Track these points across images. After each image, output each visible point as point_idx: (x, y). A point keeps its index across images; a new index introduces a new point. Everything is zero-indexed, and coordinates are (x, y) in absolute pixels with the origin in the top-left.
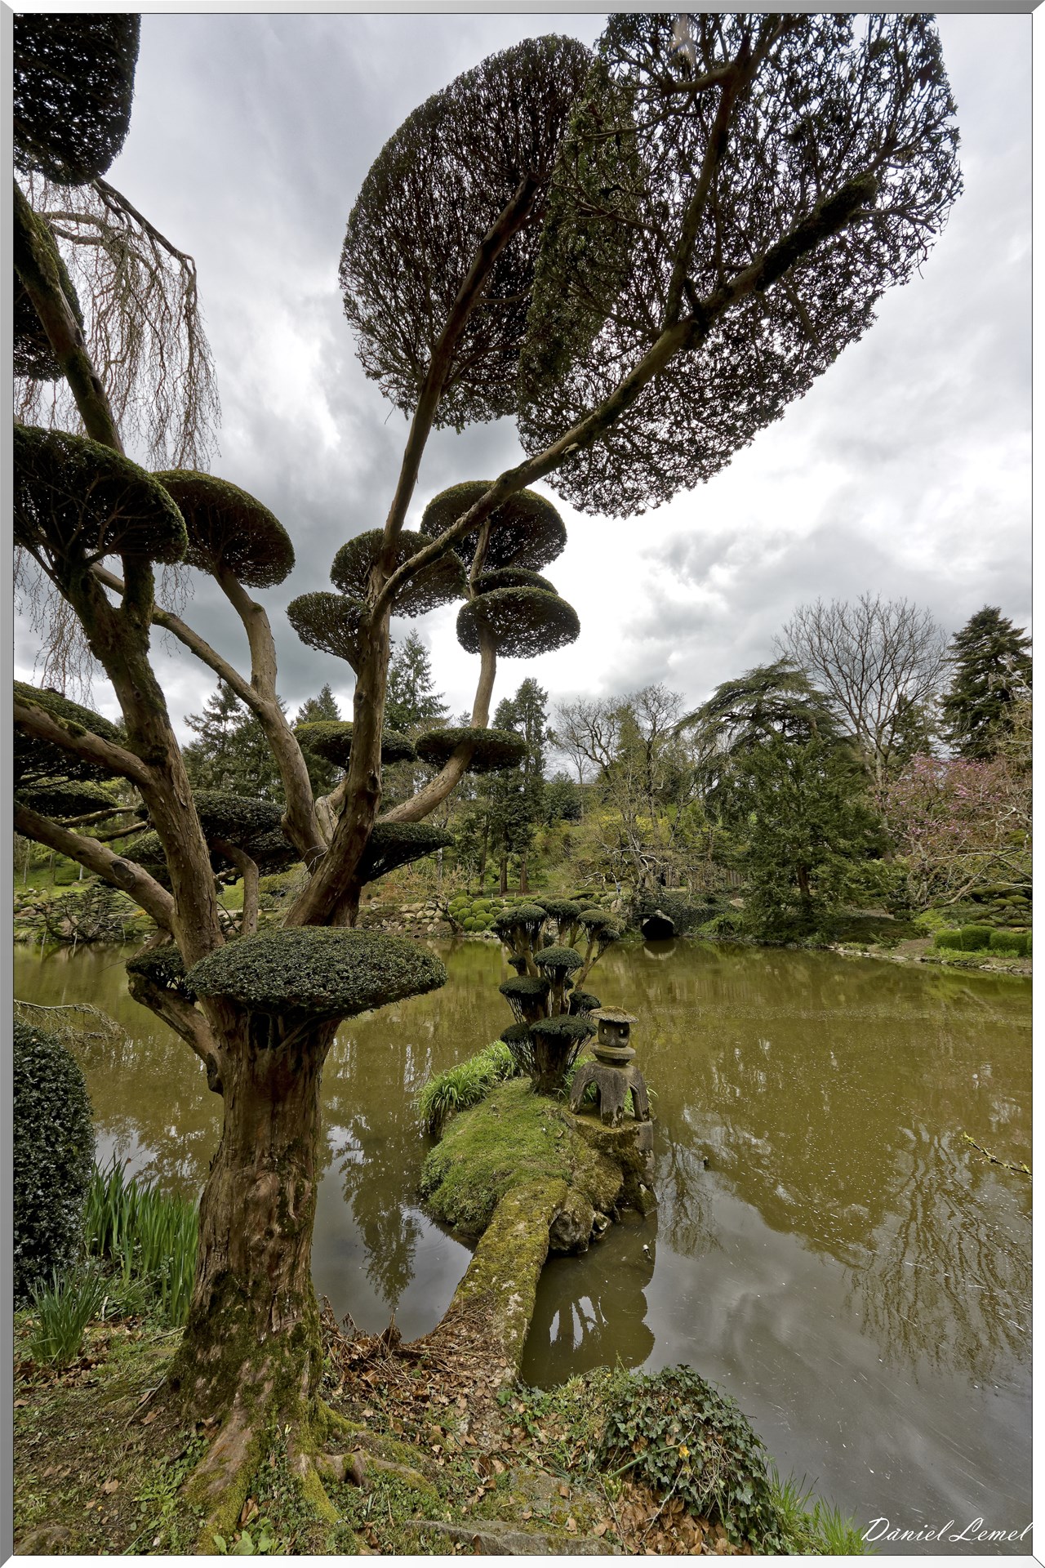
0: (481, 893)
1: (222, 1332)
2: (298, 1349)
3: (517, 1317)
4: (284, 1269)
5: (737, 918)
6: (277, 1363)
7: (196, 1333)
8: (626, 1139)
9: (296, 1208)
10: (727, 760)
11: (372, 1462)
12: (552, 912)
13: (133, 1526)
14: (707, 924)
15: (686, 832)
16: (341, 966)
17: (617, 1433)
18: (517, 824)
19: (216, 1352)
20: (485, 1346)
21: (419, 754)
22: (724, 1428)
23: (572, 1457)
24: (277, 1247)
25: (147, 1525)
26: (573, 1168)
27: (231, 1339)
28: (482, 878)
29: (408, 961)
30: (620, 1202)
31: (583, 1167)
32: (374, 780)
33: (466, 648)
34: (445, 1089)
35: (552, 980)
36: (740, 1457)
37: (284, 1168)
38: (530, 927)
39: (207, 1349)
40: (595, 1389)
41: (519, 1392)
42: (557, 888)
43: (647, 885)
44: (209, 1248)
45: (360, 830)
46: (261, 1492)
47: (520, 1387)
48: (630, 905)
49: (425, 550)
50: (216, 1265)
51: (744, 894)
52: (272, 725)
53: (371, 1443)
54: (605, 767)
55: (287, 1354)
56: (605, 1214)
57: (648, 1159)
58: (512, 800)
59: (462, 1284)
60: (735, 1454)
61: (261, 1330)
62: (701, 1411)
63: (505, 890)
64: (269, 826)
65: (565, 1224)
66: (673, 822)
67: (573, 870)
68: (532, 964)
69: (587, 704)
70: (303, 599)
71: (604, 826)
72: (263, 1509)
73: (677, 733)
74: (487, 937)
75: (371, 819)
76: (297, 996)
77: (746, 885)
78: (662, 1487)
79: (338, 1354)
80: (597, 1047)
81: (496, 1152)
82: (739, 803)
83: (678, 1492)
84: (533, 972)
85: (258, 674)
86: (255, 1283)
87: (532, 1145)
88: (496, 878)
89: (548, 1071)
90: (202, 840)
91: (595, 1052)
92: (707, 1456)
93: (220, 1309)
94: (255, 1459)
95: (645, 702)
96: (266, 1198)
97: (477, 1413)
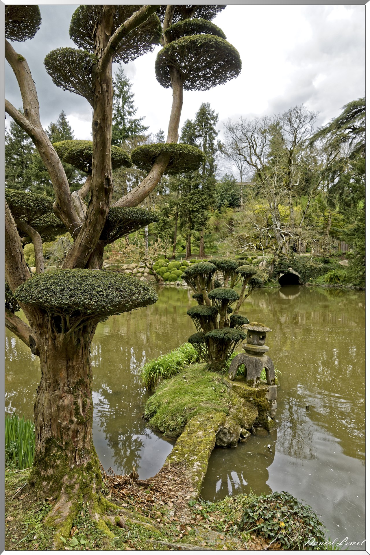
0: (174, 257)
1: (52, 463)
2: (90, 472)
3: (199, 473)
4: (80, 438)
5: (341, 273)
6: (80, 477)
7: (40, 464)
8: (260, 394)
9: (83, 411)
10: (346, 163)
11: (129, 520)
12: (220, 266)
13: (24, 532)
14: (322, 277)
15: (313, 215)
16: (98, 289)
17: (249, 517)
18: (197, 211)
19: (50, 471)
20: (182, 483)
21: (134, 162)
22: (304, 517)
23: (226, 527)
24: (76, 428)
25: (30, 532)
26: (230, 407)
27: (57, 466)
28: (174, 248)
29: (135, 287)
30: (256, 425)
31: (236, 407)
32: (108, 179)
33: (162, 84)
34: (156, 367)
35: (219, 307)
36: (311, 528)
37: (76, 392)
38: (206, 277)
39: (46, 470)
40: (238, 502)
41: (200, 502)
42: (224, 253)
43: (284, 251)
44: (41, 427)
45: (102, 212)
46: (79, 525)
47: (200, 500)
48: (271, 264)
49: (135, 14)
50: (46, 435)
51: (349, 257)
52: (41, 144)
53: (127, 514)
54: (259, 170)
55: (85, 474)
56: (247, 430)
57: (273, 405)
58: (193, 194)
59: (169, 457)
60: (308, 527)
61: (71, 463)
62: (293, 509)
63: (190, 255)
64: (44, 211)
65: (225, 433)
66: (305, 209)
67: (234, 242)
68: (207, 298)
69: (247, 122)
70: (53, 53)
71: (256, 212)
72: (80, 530)
73: (311, 144)
74: (178, 285)
75: (108, 205)
76: (76, 304)
77: (351, 251)
78: (270, 538)
79: (108, 482)
80: (246, 345)
81: (186, 399)
82: (352, 195)
83: (278, 539)
84: (208, 303)
85: (28, 108)
86: (66, 443)
87: (207, 395)
88: (184, 248)
89: (216, 359)
90: (11, 217)
91: (244, 348)
92: (294, 527)
93: (50, 454)
94: (75, 513)
95: (290, 120)
96: (68, 406)
97: (178, 509)
